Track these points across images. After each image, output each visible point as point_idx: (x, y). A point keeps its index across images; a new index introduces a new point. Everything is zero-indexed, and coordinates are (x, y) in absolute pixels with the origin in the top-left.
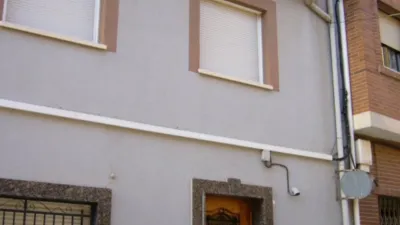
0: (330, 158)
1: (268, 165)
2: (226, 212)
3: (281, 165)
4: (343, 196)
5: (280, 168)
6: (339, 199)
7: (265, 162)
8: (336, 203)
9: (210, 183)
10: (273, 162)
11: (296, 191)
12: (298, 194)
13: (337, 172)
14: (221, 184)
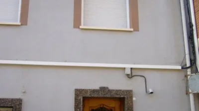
0: (180, 68)
1: (130, 76)
2: (105, 106)
3: (141, 76)
4: (190, 91)
5: (139, 77)
6: (187, 93)
7: (128, 75)
8: (186, 96)
9: (86, 91)
10: (133, 74)
11: (151, 91)
12: (152, 93)
13: (186, 76)
14: (94, 91)
